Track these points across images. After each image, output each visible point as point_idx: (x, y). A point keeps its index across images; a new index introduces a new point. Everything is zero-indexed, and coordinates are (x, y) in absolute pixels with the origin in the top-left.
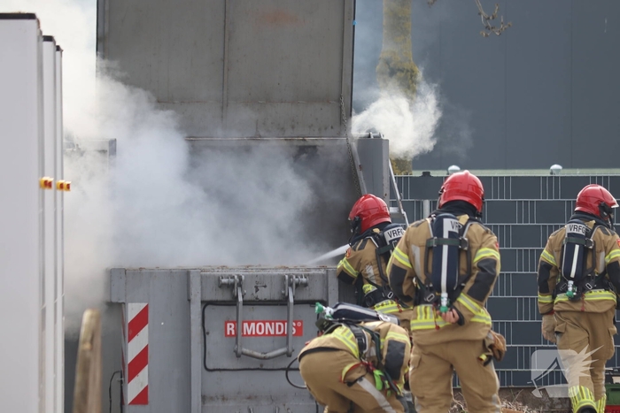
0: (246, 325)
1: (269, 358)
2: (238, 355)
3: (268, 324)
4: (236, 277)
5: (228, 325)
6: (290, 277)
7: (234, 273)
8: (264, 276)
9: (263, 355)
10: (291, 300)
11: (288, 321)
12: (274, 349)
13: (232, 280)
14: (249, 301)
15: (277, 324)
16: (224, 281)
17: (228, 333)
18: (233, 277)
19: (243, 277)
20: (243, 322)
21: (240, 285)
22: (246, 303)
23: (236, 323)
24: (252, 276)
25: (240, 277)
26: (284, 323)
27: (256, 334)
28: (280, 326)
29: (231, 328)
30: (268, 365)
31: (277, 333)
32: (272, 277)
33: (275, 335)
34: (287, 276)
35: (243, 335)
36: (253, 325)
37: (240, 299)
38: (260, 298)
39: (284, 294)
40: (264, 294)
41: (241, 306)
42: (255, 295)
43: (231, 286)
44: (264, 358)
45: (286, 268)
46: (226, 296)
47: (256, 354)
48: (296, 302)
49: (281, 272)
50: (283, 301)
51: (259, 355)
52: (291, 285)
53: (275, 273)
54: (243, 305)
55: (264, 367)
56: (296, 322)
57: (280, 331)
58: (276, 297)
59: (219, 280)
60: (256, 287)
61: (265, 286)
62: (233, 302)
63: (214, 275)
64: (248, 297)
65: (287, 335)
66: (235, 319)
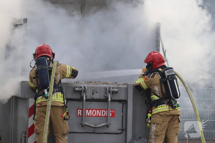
0: (87, 111)
1: (98, 128)
2: (83, 126)
3: (98, 111)
4: (83, 87)
5: (79, 110)
6: (110, 88)
7: (82, 85)
8: (97, 87)
9: (95, 126)
10: (110, 99)
11: (108, 110)
12: (100, 123)
13: (80, 89)
14: (89, 99)
15: (103, 111)
16: (77, 89)
17: (78, 115)
18: (81, 87)
19: (86, 87)
20: (86, 109)
21: (85, 91)
22: (87, 100)
23: (82, 110)
24: (91, 87)
25: (85, 87)
26: (106, 110)
27: (92, 116)
28: (104, 112)
29: (80, 112)
30: (97, 131)
31: (102, 115)
32: (100, 88)
33: (101, 116)
34: (108, 88)
35: (86, 116)
36: (90, 111)
37: (84, 98)
38: (94, 98)
39: (106, 97)
40: (96, 96)
41: (84, 101)
42: (92, 96)
43: (80, 92)
44: (96, 128)
45: (107, 84)
46: (77, 96)
47: (91, 125)
48: (112, 101)
49: (105, 86)
50: (105, 100)
51: (93, 126)
52: (109, 92)
53: (102, 86)
54: (86, 101)
55: (95, 132)
56: (112, 110)
57: (104, 114)
58: (102, 98)
59: (74, 89)
60: (93, 93)
61: (97, 92)
62: (81, 100)
63: (72, 86)
64: (88, 97)
65: (107, 117)
66: (82, 108)
